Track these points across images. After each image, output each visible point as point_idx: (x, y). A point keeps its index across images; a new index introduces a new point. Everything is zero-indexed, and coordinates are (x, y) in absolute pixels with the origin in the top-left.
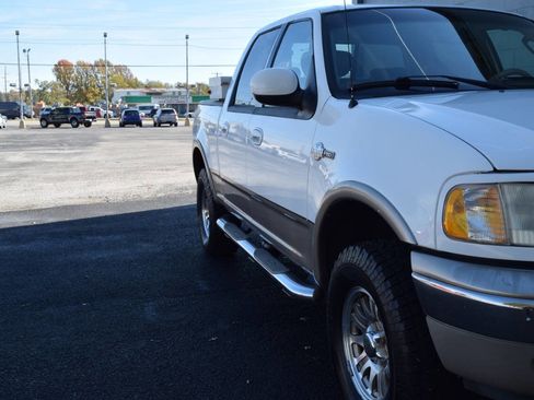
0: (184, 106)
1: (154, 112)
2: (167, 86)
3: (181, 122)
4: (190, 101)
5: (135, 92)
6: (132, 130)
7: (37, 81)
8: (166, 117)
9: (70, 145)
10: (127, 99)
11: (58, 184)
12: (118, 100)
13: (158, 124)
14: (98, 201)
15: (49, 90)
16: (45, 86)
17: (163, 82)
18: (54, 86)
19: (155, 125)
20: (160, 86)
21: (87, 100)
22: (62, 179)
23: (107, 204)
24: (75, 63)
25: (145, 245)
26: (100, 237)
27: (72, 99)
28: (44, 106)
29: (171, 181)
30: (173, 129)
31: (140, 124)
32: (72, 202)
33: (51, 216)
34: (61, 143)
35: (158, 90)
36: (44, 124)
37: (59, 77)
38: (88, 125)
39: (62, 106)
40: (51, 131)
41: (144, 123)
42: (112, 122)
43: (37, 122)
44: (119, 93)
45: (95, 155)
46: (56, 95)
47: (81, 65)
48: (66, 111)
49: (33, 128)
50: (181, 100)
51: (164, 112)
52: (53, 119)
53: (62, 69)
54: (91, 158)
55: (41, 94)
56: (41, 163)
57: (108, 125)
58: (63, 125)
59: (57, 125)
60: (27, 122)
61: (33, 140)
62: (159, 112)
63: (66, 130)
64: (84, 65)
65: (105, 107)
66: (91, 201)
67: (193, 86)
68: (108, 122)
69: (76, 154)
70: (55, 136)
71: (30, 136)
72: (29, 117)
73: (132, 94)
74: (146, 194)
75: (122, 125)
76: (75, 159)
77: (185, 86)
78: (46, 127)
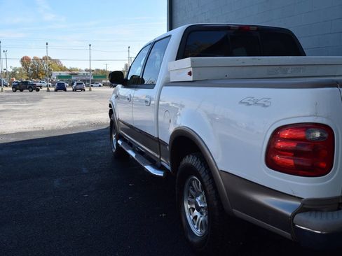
0: (88, 81)
1: (73, 84)
2: (80, 70)
3: (87, 89)
4: (92, 78)
5: (64, 73)
6: (62, 93)
7: (11, 67)
8: (79, 86)
9: (27, 101)
10: (59, 77)
11: (18, 121)
12: (54, 77)
13: (75, 90)
14: (38, 129)
15: (18, 72)
16: (15, 70)
17: (79, 68)
18: (20, 69)
19: (73, 91)
20: (77, 70)
21: (38, 77)
22: (21, 119)
23: (43, 131)
24: (32, 58)
25: (58, 151)
26: (37, 148)
27: (30, 77)
28: (15, 80)
29: (77, 119)
30: (83, 92)
31: (65, 90)
32: (24, 130)
33: (12, 137)
34: (23, 100)
35: (76, 72)
36: (14, 90)
37: (23, 65)
38: (38, 90)
39: (25, 80)
40: (18, 93)
41: (67, 89)
42: (50, 89)
43: (10, 89)
44: (55, 74)
45: (40, 106)
46: (21, 74)
47: (35, 59)
48: (26, 83)
49: (8, 92)
50: (87, 78)
51: (78, 84)
52: (20, 87)
53: (25, 61)
54: (37, 107)
55: (13, 74)
56: (11, 110)
57: (48, 91)
58: (24, 91)
59: (21, 91)
60: (5, 89)
61: (7, 98)
62: (75, 84)
63: (26, 93)
64: (37, 59)
65: (47, 81)
66: (35, 130)
67: (93, 71)
68: (48, 89)
69: (30, 106)
70: (20, 96)
71: (6, 96)
72: (7, 86)
73: (62, 75)
74: (63, 126)
75: (56, 90)
76: (30, 108)
77: (90, 70)
78: (15, 91)
